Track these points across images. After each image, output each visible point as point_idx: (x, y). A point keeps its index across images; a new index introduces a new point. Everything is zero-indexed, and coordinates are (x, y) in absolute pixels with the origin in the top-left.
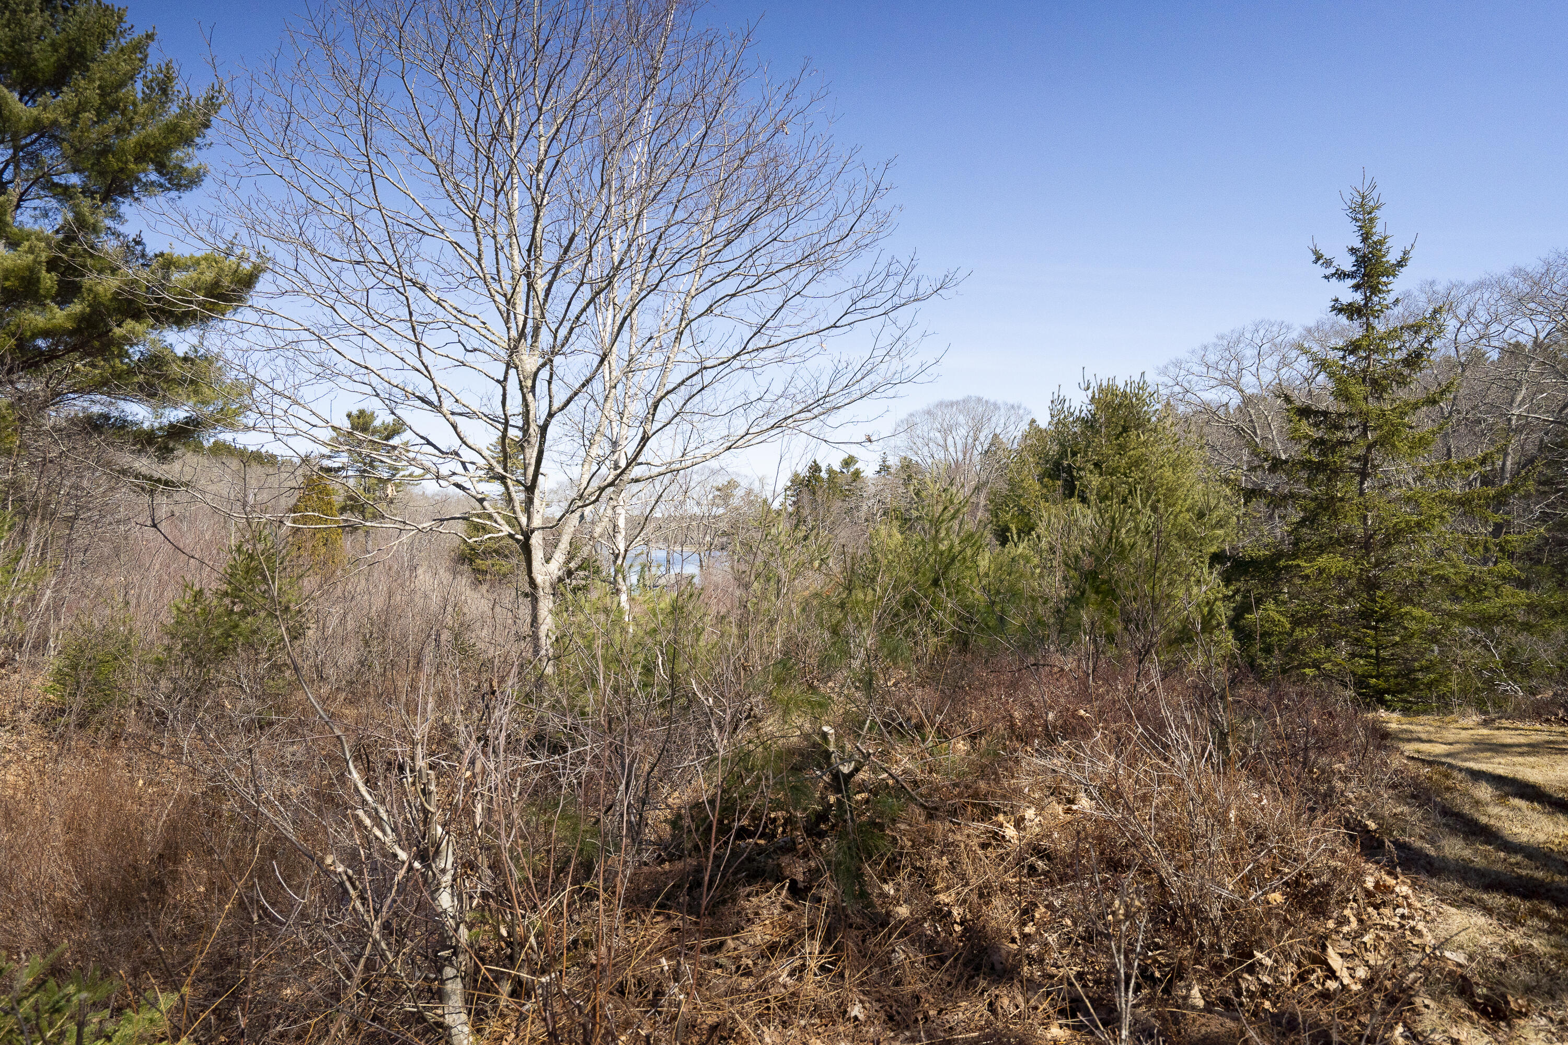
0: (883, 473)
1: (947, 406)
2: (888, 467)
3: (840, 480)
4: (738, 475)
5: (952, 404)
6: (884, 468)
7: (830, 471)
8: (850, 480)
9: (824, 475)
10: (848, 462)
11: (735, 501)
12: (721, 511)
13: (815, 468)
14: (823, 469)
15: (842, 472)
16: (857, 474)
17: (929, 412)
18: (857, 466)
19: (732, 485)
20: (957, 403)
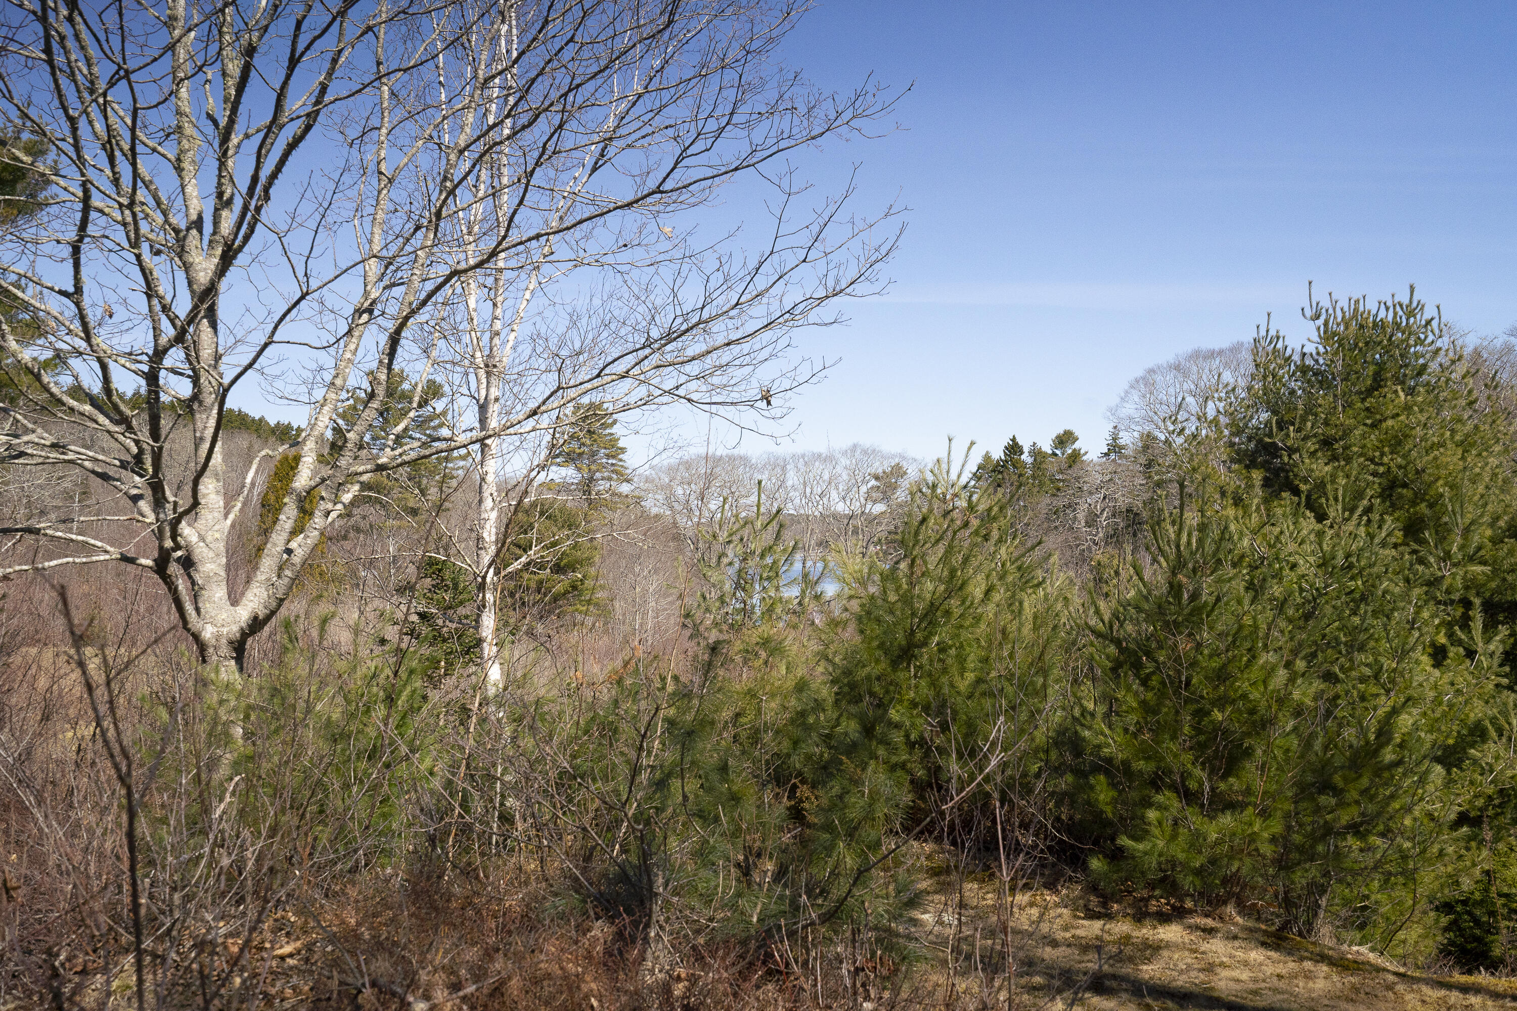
0: (1112, 456)
1: (1205, 358)
2: (1122, 447)
3: (1051, 467)
4: (904, 458)
5: (1212, 355)
6: (1115, 448)
7: (1037, 453)
8: (1064, 466)
9: (1026, 457)
10: (1065, 439)
11: (901, 495)
12: (879, 508)
13: (1014, 448)
14: (1026, 449)
15: (1055, 454)
16: (1076, 456)
17: (1177, 367)
18: (1076, 445)
19: (898, 471)
20: (1221, 352)
